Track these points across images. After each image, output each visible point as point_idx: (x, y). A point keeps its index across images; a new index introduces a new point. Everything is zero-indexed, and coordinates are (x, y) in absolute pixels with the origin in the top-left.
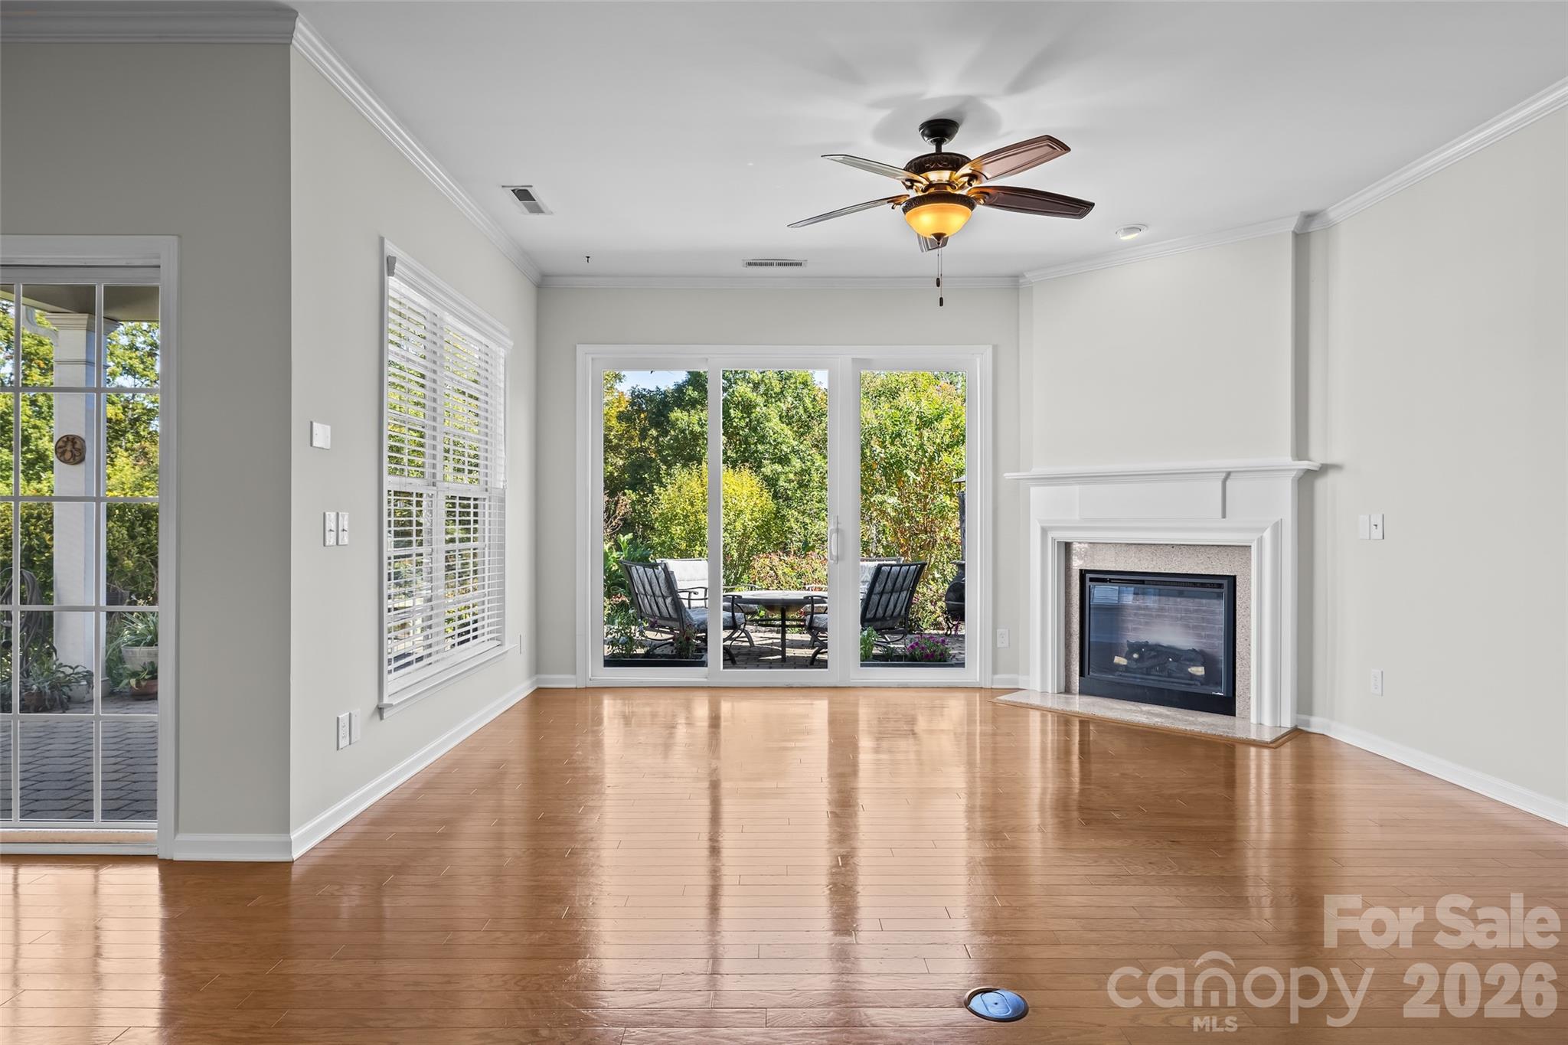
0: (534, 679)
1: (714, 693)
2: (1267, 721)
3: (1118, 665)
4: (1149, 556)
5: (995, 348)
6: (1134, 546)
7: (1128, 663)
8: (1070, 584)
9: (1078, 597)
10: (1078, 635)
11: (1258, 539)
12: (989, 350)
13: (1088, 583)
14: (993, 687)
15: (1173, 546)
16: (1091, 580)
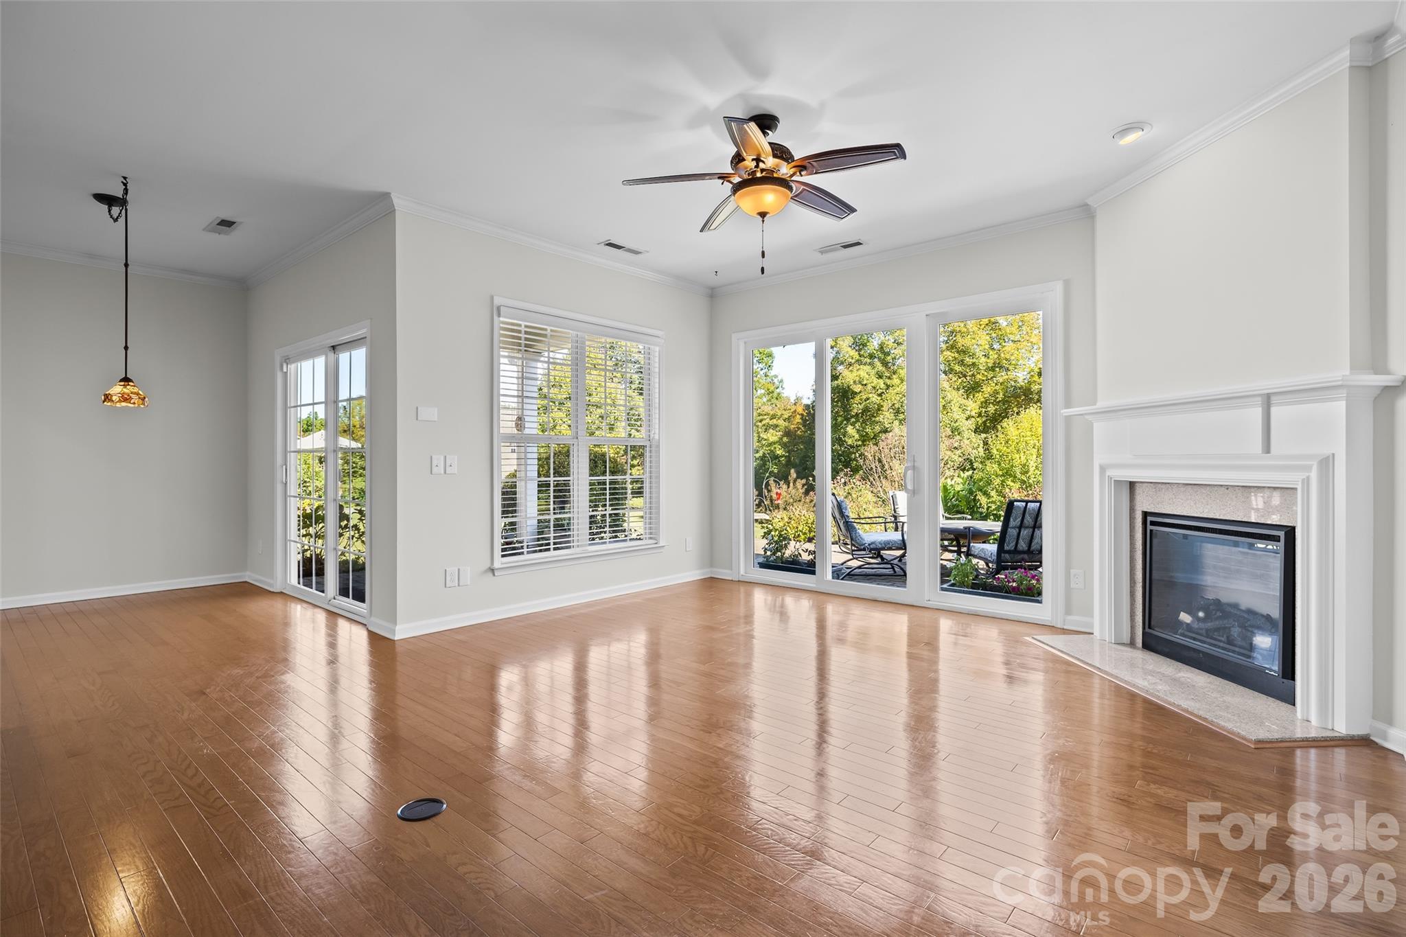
0: (708, 570)
1: (822, 597)
2: (1314, 721)
3: (1181, 623)
4: (1204, 499)
5: (1067, 284)
6: (1190, 486)
7: (1192, 622)
8: (1134, 527)
9: (1141, 542)
10: (1141, 584)
11: (1303, 480)
12: (1059, 287)
13: (1149, 527)
14: (1065, 627)
15: (1227, 487)
16: (1153, 523)
